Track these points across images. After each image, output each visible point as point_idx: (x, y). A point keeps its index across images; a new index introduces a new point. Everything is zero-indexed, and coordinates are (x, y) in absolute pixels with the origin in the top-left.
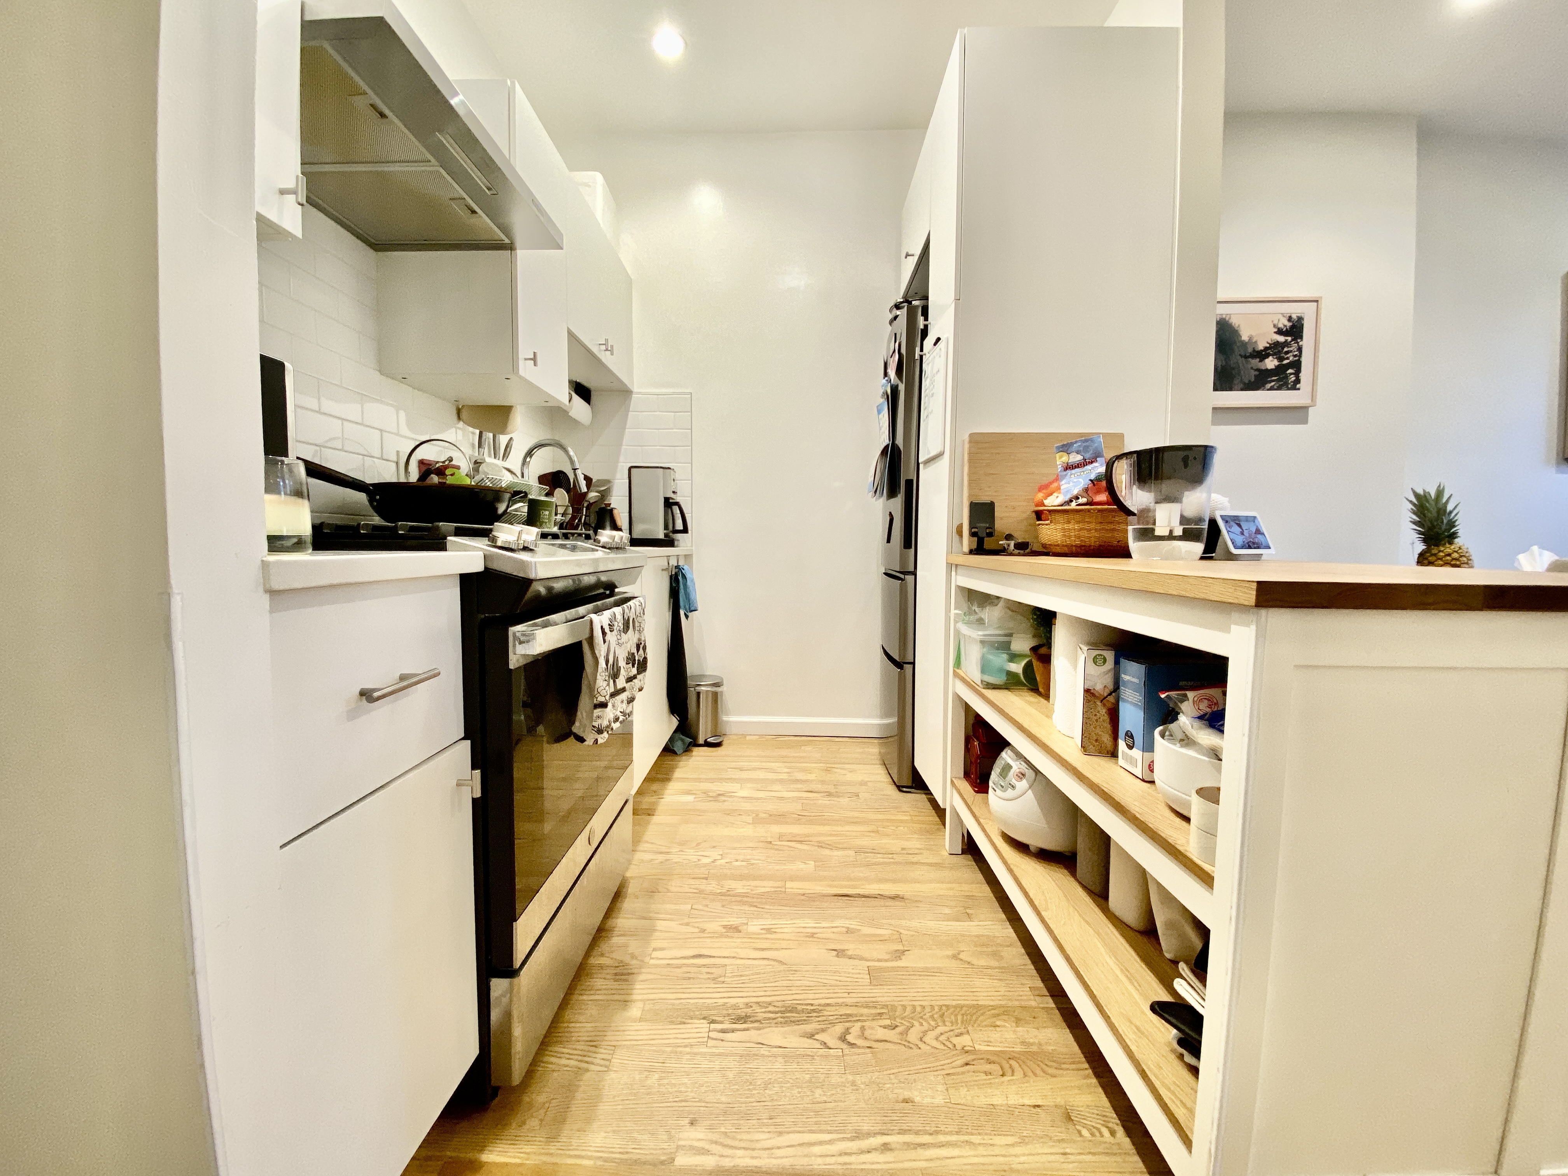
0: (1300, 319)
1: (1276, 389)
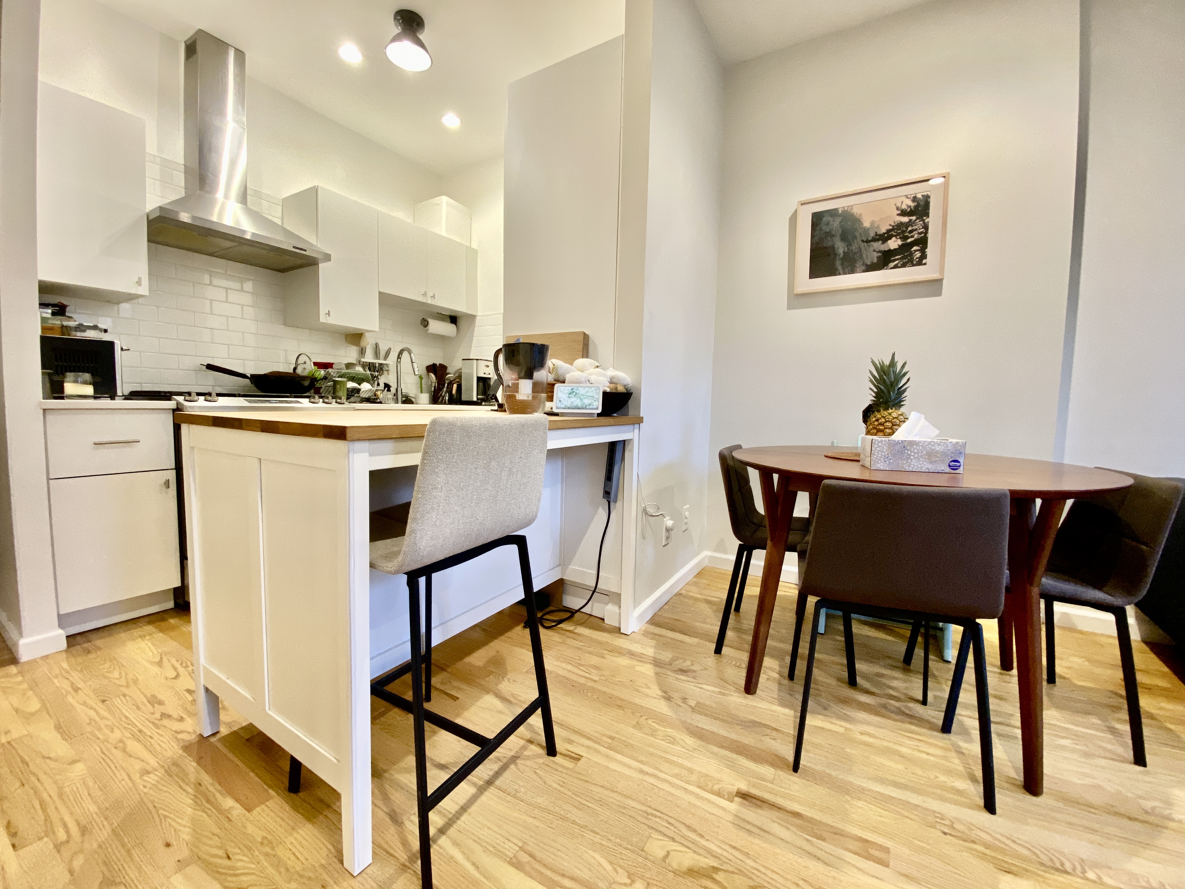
0: (926, 198)
1: (900, 267)
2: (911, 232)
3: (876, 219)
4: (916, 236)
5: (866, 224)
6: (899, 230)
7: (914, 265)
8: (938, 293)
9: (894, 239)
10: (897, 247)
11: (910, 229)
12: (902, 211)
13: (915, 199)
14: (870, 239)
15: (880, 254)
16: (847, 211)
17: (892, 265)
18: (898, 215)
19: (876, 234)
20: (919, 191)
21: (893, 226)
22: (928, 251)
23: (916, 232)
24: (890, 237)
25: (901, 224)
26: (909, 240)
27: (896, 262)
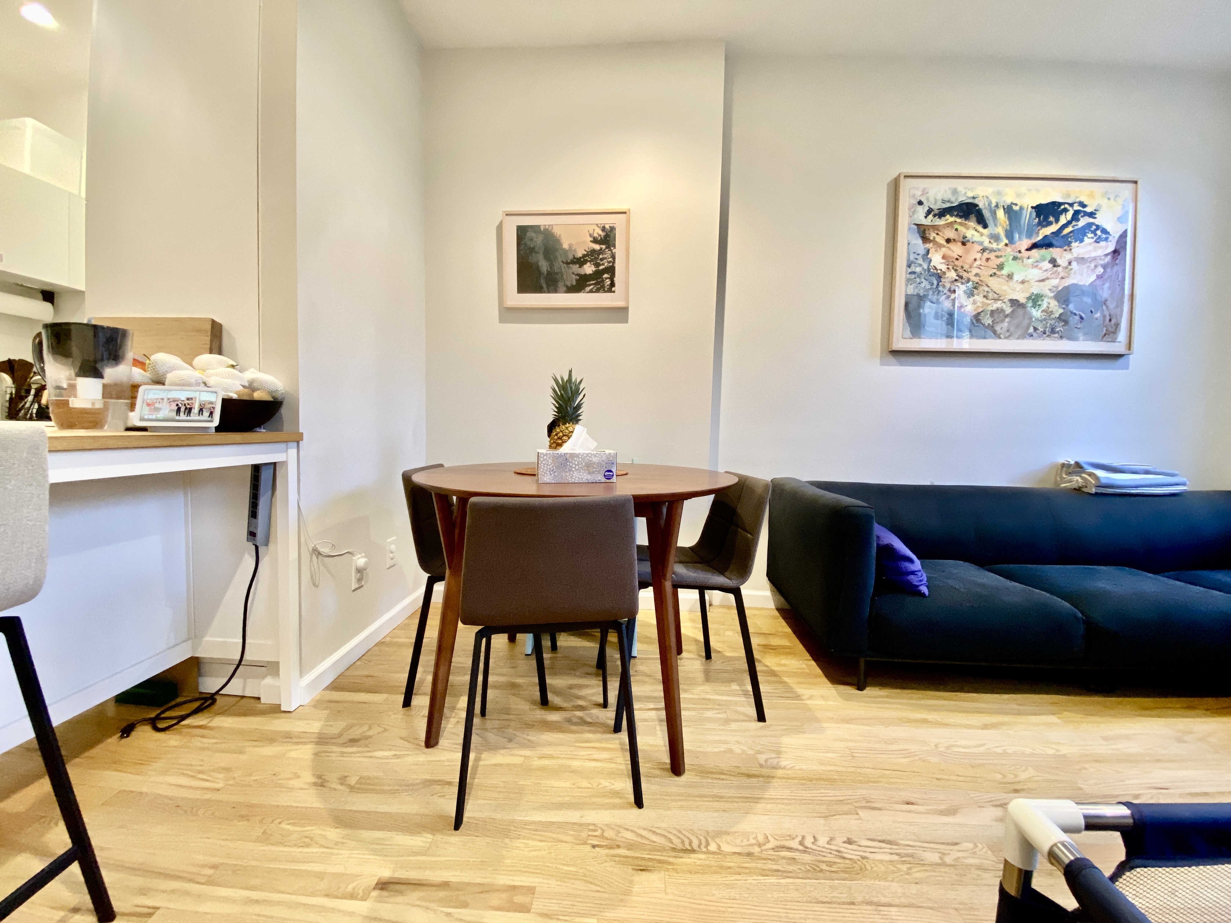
0: (612, 229)
1: (594, 292)
2: (602, 259)
3: (573, 242)
4: (606, 264)
5: (565, 246)
6: (592, 256)
7: (605, 292)
8: (625, 320)
9: (588, 263)
10: (591, 272)
11: (601, 256)
12: (594, 238)
13: (603, 229)
14: (569, 261)
15: (578, 278)
16: (548, 229)
17: (588, 289)
18: (591, 241)
19: (574, 258)
20: (607, 221)
21: (588, 252)
22: (616, 279)
23: (605, 261)
24: (585, 262)
25: (593, 251)
26: (601, 267)
27: (592, 287)
